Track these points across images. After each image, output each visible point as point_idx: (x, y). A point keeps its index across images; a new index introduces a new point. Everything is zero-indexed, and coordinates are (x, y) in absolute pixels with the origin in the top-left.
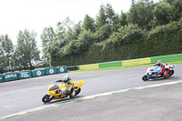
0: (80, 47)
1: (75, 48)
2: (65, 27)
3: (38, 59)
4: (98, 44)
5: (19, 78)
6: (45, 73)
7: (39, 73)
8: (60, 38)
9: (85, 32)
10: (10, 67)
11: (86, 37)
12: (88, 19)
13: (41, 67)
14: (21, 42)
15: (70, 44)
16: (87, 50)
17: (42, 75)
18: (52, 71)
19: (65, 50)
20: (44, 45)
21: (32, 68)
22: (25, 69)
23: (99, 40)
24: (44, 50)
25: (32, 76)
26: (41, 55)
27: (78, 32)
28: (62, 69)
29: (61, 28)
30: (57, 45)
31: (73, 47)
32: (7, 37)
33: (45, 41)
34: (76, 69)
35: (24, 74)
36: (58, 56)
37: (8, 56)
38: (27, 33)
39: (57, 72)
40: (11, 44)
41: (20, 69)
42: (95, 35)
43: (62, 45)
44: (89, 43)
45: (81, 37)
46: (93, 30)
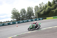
0: (47, 12)
1: (45, 12)
2: (42, 5)
3: (33, 16)
4: (53, 11)
5: (28, 21)
6: (36, 20)
7: (34, 20)
8: (40, 9)
9: (48, 7)
10: (25, 18)
11: (49, 9)
12: (49, 3)
13: (34, 18)
15: (44, 11)
16: (49, 13)
19: (42, 13)
21: (32, 18)
22: (30, 19)
23: (53, 9)
24: (35, 13)
25: (32, 21)
26: (34, 14)
27: (46, 7)
28: (41, 19)
30: (39, 11)
31: (44, 12)
32: (24, 9)
33: (35, 10)
35: (29, 20)
36: (40, 15)
37: (24, 15)
38: (30, 8)
39: (40, 20)
41: (28, 19)
42: (52, 8)
43: (41, 11)
44: (50, 10)
45: (47, 9)
46: (51, 6)
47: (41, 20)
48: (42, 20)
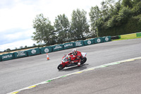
0: (121, 21)
1: (117, 21)
2: (108, 5)
3: (88, 31)
4: (136, 17)
5: (74, 46)
6: (94, 42)
7: (89, 42)
8: (104, 14)
9: (124, 8)
10: (67, 39)
11: (125, 13)
13: (90, 37)
14: (74, 19)
15: (113, 18)
16: (127, 23)
17: (92, 44)
18: (99, 40)
19: (109, 24)
20: (92, 20)
21: (84, 38)
22: (79, 39)
23: (136, 14)
24: (92, 25)
25: (84, 45)
26: (90, 28)
27: (119, 8)
28: (107, 39)
29: (105, 7)
30: (102, 20)
31: (115, 21)
32: (64, 16)
33: (92, 18)
34: (118, 38)
35: (78, 43)
36: (104, 29)
37: (66, 31)
38: (79, 12)
39: (103, 41)
40: (68, 21)
41: (75, 40)
42: (132, 10)
43: (106, 20)
44: (128, 16)
45: (121, 13)
46: (131, 6)
47: (106, 42)
48: (109, 41)
